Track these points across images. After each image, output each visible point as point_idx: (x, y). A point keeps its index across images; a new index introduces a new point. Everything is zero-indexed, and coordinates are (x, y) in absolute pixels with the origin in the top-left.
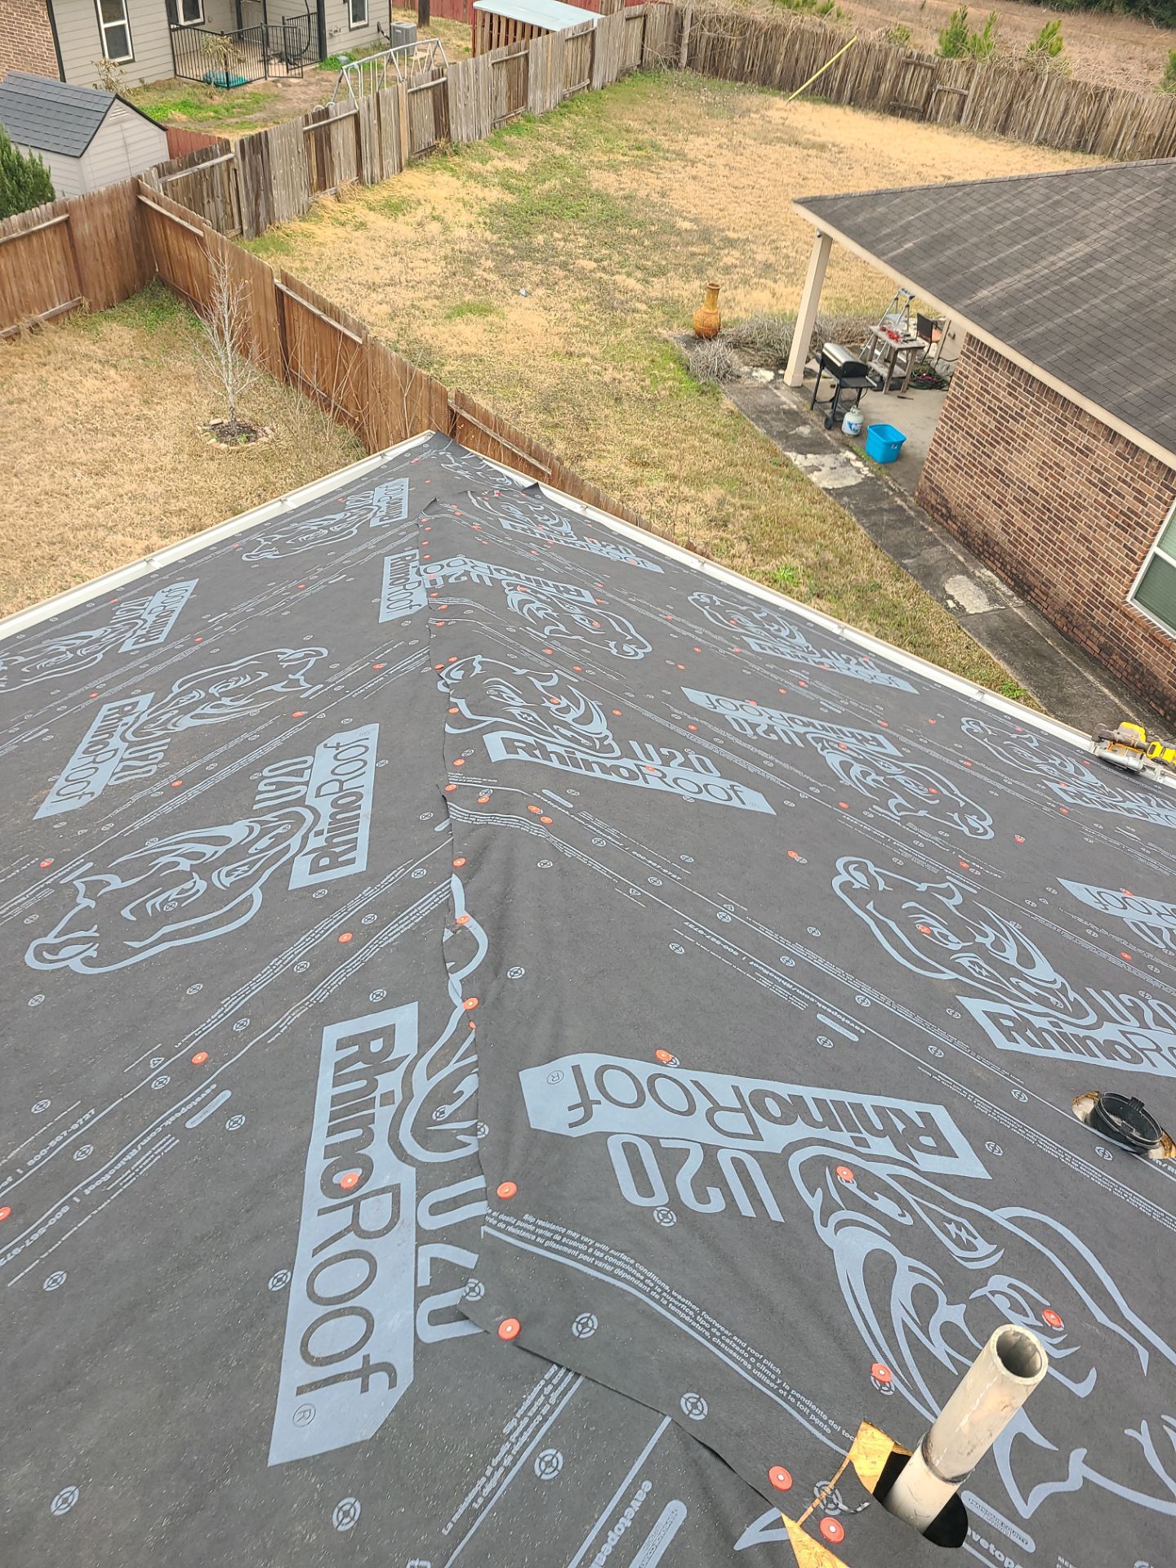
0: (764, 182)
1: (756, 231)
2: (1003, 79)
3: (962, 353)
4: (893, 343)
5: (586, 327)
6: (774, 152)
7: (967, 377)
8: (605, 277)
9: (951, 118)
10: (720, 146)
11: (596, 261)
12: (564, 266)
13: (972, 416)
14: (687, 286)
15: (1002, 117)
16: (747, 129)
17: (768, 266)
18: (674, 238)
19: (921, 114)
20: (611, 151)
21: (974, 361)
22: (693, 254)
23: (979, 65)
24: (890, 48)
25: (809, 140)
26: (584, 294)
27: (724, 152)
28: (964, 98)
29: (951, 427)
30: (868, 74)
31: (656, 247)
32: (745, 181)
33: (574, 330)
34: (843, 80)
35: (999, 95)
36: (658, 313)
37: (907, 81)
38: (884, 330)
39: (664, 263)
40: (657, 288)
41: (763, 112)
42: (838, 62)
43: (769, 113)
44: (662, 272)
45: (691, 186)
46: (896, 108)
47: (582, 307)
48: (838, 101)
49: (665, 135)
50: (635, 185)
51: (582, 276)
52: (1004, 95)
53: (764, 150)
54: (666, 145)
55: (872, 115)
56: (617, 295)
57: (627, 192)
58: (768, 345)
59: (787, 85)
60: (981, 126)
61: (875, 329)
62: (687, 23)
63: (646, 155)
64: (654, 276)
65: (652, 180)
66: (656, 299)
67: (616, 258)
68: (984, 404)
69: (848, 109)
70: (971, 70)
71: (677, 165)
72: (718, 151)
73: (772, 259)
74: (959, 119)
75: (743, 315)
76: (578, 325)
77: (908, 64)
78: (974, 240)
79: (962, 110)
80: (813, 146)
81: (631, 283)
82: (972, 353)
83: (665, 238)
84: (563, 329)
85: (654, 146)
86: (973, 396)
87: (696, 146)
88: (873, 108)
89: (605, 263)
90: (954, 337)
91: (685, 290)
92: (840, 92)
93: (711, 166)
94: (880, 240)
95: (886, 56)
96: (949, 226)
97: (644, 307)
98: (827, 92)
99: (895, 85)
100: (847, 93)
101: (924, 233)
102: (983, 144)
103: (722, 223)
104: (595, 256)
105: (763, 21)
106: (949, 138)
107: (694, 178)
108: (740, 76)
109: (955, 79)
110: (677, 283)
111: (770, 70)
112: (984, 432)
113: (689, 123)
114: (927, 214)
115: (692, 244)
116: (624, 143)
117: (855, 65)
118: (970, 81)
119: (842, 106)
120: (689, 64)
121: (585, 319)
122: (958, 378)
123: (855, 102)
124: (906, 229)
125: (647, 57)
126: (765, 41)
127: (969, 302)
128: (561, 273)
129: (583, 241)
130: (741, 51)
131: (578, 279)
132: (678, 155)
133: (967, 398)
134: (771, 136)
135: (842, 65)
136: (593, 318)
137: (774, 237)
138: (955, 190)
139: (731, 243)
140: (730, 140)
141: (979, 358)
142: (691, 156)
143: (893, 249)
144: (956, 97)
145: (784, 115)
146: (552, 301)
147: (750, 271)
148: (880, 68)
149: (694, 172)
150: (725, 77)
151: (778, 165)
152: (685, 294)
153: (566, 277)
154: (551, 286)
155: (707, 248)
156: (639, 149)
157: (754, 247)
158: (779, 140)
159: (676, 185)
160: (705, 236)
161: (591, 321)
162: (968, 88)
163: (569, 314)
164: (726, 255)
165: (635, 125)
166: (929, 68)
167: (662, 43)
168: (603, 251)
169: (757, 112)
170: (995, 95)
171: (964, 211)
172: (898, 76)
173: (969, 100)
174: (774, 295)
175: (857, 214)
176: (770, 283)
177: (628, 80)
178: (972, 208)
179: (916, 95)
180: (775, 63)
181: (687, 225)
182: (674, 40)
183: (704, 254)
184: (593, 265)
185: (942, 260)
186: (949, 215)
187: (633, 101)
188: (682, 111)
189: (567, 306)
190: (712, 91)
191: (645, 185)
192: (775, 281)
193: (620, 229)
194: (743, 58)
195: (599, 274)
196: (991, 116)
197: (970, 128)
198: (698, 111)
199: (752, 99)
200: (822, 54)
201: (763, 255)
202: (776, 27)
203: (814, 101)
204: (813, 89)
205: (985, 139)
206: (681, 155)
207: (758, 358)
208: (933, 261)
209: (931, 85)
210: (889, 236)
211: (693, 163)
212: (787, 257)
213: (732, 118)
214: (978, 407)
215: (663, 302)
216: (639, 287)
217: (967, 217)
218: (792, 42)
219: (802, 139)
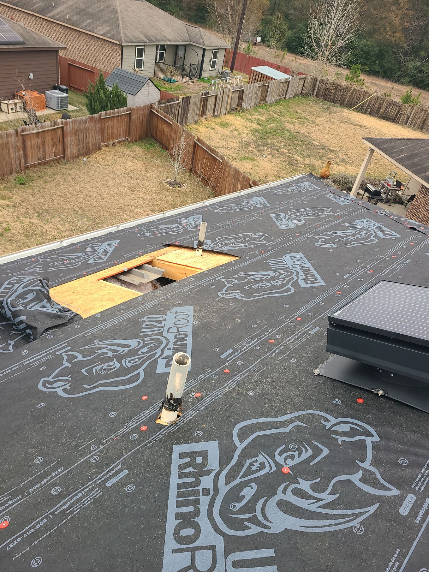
0: (341, 134)
1: (339, 149)
2: (423, 113)
3: (419, 191)
4: (389, 187)
5: (285, 170)
6: (345, 125)
7: (420, 199)
8: (291, 155)
9: (404, 123)
10: (327, 121)
11: (287, 150)
12: (277, 150)
13: (420, 211)
14: (317, 162)
15: (421, 124)
16: (336, 117)
17: (343, 160)
18: (312, 147)
19: (394, 120)
20: (292, 118)
21: (423, 194)
22: (319, 153)
23: (415, 107)
24: (386, 98)
25: (356, 123)
26: (284, 159)
27: (328, 123)
28: (409, 117)
29: (412, 215)
30: (377, 106)
31: (307, 148)
32: (335, 133)
33: (281, 170)
34: (368, 106)
35: (421, 117)
36: (308, 169)
37: (390, 110)
38: (386, 183)
39: (309, 154)
40: (307, 161)
41: (341, 113)
42: (367, 101)
43: (343, 114)
44: (309, 156)
45: (318, 132)
46: (385, 117)
47: (283, 163)
48: (365, 113)
49: (309, 116)
50: (299, 129)
51: (283, 154)
52: (423, 118)
53: (341, 124)
54: (309, 119)
55: (377, 118)
56: (294, 161)
57: (297, 131)
58: (345, 183)
59: (349, 106)
60: (414, 126)
61: (383, 182)
62: (318, 83)
63: (303, 121)
64: (306, 157)
65: (305, 128)
66: (307, 164)
67: (294, 150)
68: (425, 208)
69: (369, 116)
70: (412, 108)
71: (313, 125)
72: (326, 123)
73: (345, 157)
74: (406, 123)
75: (335, 173)
76: (282, 168)
77: (391, 104)
78: (425, 156)
79: (408, 121)
80: (358, 125)
81: (299, 158)
82: (423, 191)
83: (309, 146)
84: (277, 169)
85: (305, 118)
86: (422, 205)
87: (319, 120)
88: (377, 117)
89: (291, 151)
90: (409, 189)
91: (317, 163)
92: (366, 110)
93: (324, 127)
94: (392, 153)
95: (384, 101)
96: (417, 151)
97: (303, 166)
98: (362, 110)
99: (385, 110)
100: (369, 111)
101: (408, 152)
102: (414, 132)
103: (328, 144)
104: (288, 149)
105: (343, 85)
106: (403, 129)
107: (319, 130)
108: (333, 101)
109: (407, 110)
110: (313, 160)
111: (344, 100)
112: (424, 217)
113: (316, 113)
114: (409, 147)
115: (319, 149)
116: (296, 116)
117: (373, 102)
118: (411, 112)
119: (367, 114)
120: (316, 95)
121: (284, 167)
122: (416, 199)
123: (371, 114)
124: (402, 151)
125: (304, 91)
126: (343, 91)
127: (423, 175)
128: (276, 152)
129: (283, 144)
130: (335, 94)
131: (282, 155)
132: (313, 122)
133: (419, 206)
134: (344, 120)
135: (368, 102)
136: (287, 167)
137: (346, 151)
138: (418, 141)
139: (331, 151)
140: (330, 120)
141: (425, 193)
142: (318, 123)
143: (397, 156)
144: (406, 116)
145: (348, 115)
146: (273, 160)
147: (338, 160)
148: (381, 104)
149: (319, 128)
150: (328, 101)
151: (346, 130)
152: (317, 164)
153: (278, 154)
154: (273, 156)
155: (323, 151)
156: (301, 119)
157: (339, 153)
158: (346, 122)
159: (313, 131)
160: (323, 148)
161: (287, 168)
162: (411, 114)
163: (279, 165)
164: (330, 154)
165: (299, 111)
166: (398, 106)
167: (309, 88)
168: (290, 148)
169: (339, 113)
170: (420, 117)
171: (422, 147)
172: (387, 107)
173: (410, 118)
174: (346, 168)
175: (385, 144)
176: (344, 165)
177: (297, 98)
178: (425, 147)
179: (392, 114)
180: (346, 98)
181: (317, 143)
182: (313, 87)
183: (323, 153)
184: (287, 151)
185: (414, 161)
186: (416, 148)
187: (299, 104)
188: (314, 109)
189: (278, 162)
190: (324, 105)
191: (303, 130)
192: (346, 164)
193: (295, 142)
194: (335, 96)
195: (289, 154)
196: (418, 123)
197: (410, 127)
198: (320, 110)
199: (338, 109)
200: (362, 98)
201: (342, 156)
202: (348, 88)
203: (357, 112)
204: (357, 108)
205: (415, 130)
206: (314, 122)
207: (341, 187)
208: (411, 161)
209: (398, 111)
210: (395, 152)
211: (318, 125)
212: (350, 157)
213: (330, 113)
214: (423, 209)
215: (309, 166)
216: (302, 160)
217: (423, 149)
218: (353, 92)
219: (354, 123)
